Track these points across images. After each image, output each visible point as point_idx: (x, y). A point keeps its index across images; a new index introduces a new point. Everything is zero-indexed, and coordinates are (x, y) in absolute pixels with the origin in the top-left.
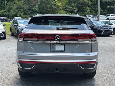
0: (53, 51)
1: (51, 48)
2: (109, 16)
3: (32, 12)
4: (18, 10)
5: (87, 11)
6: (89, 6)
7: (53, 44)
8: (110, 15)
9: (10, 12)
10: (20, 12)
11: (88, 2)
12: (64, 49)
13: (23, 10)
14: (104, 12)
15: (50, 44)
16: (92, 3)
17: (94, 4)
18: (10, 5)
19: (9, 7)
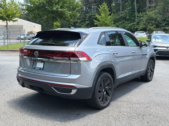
0: (34, 68)
1: (34, 65)
3: (167, 24)
4: (149, 22)
9: (139, 25)
10: (150, 24)
12: (43, 67)
13: (155, 22)
15: (34, 60)
18: (140, 17)
19: (139, 19)
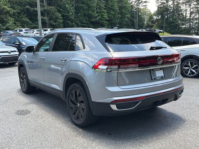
0: (155, 79)
1: (152, 75)
2: (47, 30)
5: (9, 23)
6: (10, 16)
7: (153, 70)
8: (49, 29)
11: (8, 9)
12: (163, 75)
14: (35, 25)
15: (150, 70)
16: (15, 11)
17: (18, 12)
